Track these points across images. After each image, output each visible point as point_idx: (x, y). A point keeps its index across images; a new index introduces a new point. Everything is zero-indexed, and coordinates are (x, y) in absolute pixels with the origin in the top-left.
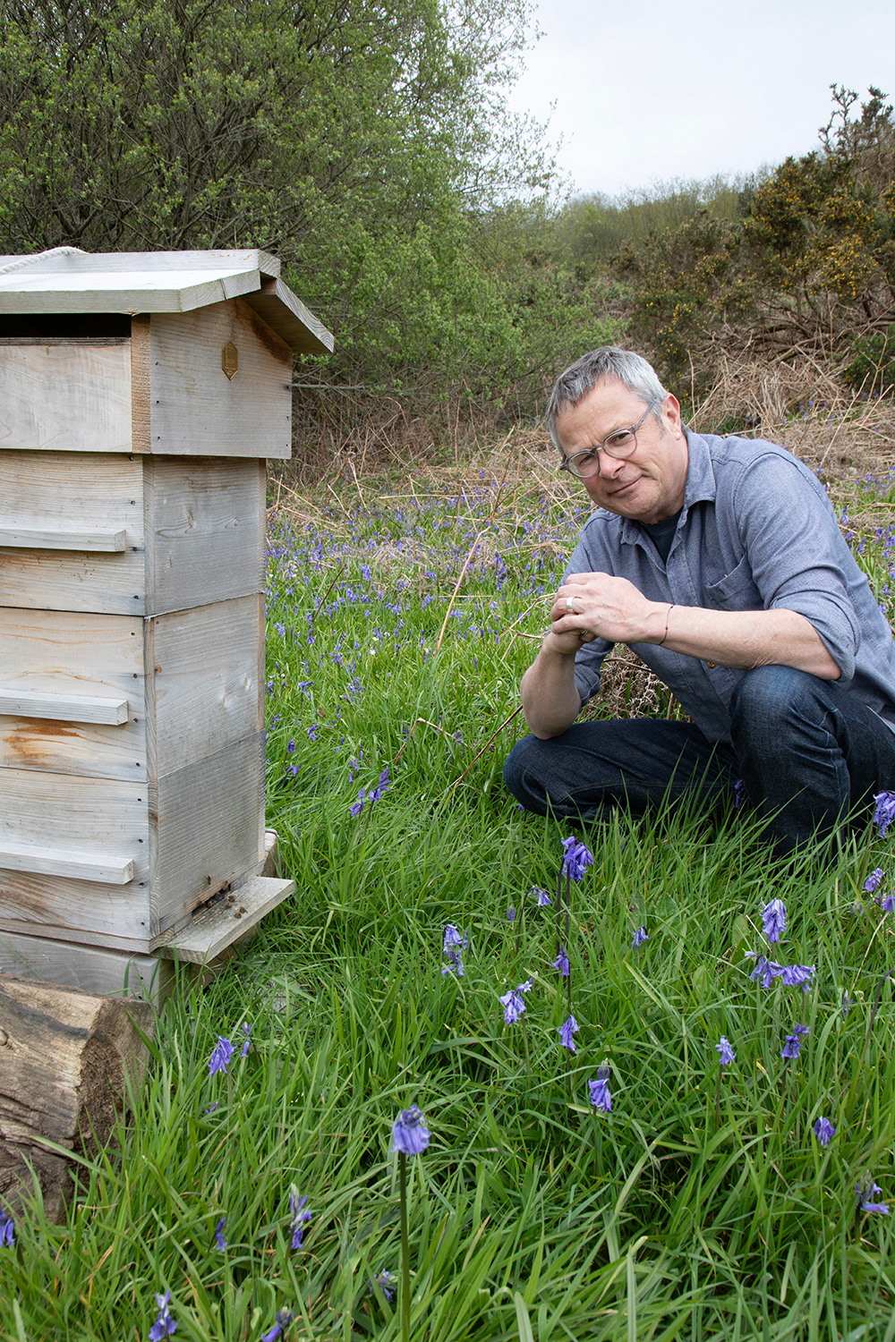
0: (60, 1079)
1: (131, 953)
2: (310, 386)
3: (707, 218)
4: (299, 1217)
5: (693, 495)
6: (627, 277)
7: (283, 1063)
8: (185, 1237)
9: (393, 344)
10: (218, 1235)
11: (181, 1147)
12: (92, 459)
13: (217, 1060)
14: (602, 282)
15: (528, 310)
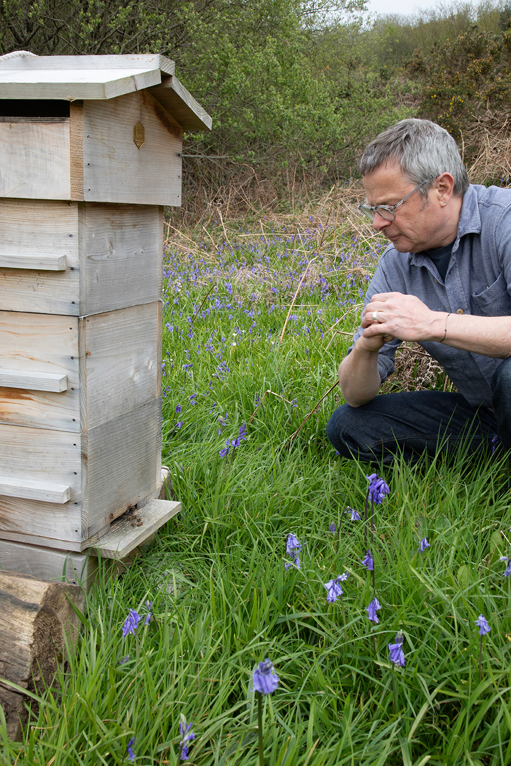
0: (19, 639)
1: (68, 551)
2: (191, 156)
3: (477, 32)
4: (186, 738)
5: (464, 229)
6: (417, 77)
7: (174, 629)
8: (106, 751)
9: (249, 125)
10: (130, 750)
11: (103, 688)
12: (42, 205)
13: (128, 625)
14: (399, 81)
15: (346, 101)
